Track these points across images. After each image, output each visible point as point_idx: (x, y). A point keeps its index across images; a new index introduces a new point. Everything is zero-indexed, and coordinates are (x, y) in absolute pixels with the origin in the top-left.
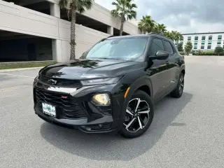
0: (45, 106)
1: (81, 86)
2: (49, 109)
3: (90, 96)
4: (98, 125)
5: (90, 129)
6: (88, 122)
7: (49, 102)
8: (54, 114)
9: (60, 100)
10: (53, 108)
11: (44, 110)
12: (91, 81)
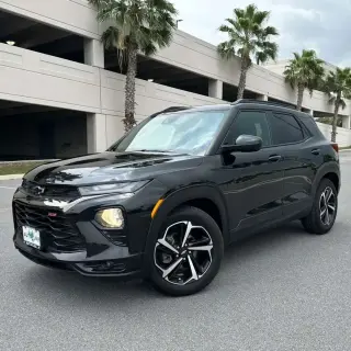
0: (26, 230)
1: (79, 196)
2: (31, 235)
3: (92, 212)
4: (104, 262)
5: (90, 270)
6: (88, 255)
8: (37, 243)
10: (37, 234)
11: (26, 238)
12: (96, 188)
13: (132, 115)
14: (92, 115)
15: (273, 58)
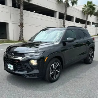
0: (9, 65)
1: (25, 56)
2: (10, 67)
3: (28, 61)
4: (32, 74)
5: (28, 76)
6: (27, 73)
7: (10, 63)
8: (12, 69)
9: (15, 63)
10: (12, 66)
11: (8, 67)
12: (29, 54)
13: (22, 24)
14: (8, 23)
15: (76, 4)
